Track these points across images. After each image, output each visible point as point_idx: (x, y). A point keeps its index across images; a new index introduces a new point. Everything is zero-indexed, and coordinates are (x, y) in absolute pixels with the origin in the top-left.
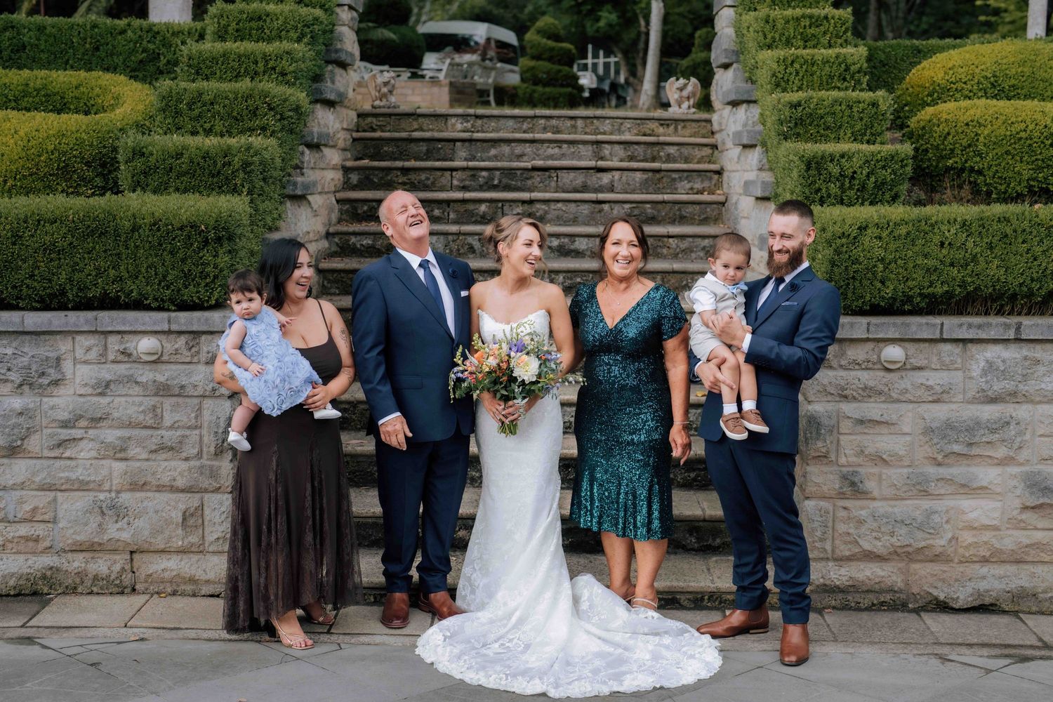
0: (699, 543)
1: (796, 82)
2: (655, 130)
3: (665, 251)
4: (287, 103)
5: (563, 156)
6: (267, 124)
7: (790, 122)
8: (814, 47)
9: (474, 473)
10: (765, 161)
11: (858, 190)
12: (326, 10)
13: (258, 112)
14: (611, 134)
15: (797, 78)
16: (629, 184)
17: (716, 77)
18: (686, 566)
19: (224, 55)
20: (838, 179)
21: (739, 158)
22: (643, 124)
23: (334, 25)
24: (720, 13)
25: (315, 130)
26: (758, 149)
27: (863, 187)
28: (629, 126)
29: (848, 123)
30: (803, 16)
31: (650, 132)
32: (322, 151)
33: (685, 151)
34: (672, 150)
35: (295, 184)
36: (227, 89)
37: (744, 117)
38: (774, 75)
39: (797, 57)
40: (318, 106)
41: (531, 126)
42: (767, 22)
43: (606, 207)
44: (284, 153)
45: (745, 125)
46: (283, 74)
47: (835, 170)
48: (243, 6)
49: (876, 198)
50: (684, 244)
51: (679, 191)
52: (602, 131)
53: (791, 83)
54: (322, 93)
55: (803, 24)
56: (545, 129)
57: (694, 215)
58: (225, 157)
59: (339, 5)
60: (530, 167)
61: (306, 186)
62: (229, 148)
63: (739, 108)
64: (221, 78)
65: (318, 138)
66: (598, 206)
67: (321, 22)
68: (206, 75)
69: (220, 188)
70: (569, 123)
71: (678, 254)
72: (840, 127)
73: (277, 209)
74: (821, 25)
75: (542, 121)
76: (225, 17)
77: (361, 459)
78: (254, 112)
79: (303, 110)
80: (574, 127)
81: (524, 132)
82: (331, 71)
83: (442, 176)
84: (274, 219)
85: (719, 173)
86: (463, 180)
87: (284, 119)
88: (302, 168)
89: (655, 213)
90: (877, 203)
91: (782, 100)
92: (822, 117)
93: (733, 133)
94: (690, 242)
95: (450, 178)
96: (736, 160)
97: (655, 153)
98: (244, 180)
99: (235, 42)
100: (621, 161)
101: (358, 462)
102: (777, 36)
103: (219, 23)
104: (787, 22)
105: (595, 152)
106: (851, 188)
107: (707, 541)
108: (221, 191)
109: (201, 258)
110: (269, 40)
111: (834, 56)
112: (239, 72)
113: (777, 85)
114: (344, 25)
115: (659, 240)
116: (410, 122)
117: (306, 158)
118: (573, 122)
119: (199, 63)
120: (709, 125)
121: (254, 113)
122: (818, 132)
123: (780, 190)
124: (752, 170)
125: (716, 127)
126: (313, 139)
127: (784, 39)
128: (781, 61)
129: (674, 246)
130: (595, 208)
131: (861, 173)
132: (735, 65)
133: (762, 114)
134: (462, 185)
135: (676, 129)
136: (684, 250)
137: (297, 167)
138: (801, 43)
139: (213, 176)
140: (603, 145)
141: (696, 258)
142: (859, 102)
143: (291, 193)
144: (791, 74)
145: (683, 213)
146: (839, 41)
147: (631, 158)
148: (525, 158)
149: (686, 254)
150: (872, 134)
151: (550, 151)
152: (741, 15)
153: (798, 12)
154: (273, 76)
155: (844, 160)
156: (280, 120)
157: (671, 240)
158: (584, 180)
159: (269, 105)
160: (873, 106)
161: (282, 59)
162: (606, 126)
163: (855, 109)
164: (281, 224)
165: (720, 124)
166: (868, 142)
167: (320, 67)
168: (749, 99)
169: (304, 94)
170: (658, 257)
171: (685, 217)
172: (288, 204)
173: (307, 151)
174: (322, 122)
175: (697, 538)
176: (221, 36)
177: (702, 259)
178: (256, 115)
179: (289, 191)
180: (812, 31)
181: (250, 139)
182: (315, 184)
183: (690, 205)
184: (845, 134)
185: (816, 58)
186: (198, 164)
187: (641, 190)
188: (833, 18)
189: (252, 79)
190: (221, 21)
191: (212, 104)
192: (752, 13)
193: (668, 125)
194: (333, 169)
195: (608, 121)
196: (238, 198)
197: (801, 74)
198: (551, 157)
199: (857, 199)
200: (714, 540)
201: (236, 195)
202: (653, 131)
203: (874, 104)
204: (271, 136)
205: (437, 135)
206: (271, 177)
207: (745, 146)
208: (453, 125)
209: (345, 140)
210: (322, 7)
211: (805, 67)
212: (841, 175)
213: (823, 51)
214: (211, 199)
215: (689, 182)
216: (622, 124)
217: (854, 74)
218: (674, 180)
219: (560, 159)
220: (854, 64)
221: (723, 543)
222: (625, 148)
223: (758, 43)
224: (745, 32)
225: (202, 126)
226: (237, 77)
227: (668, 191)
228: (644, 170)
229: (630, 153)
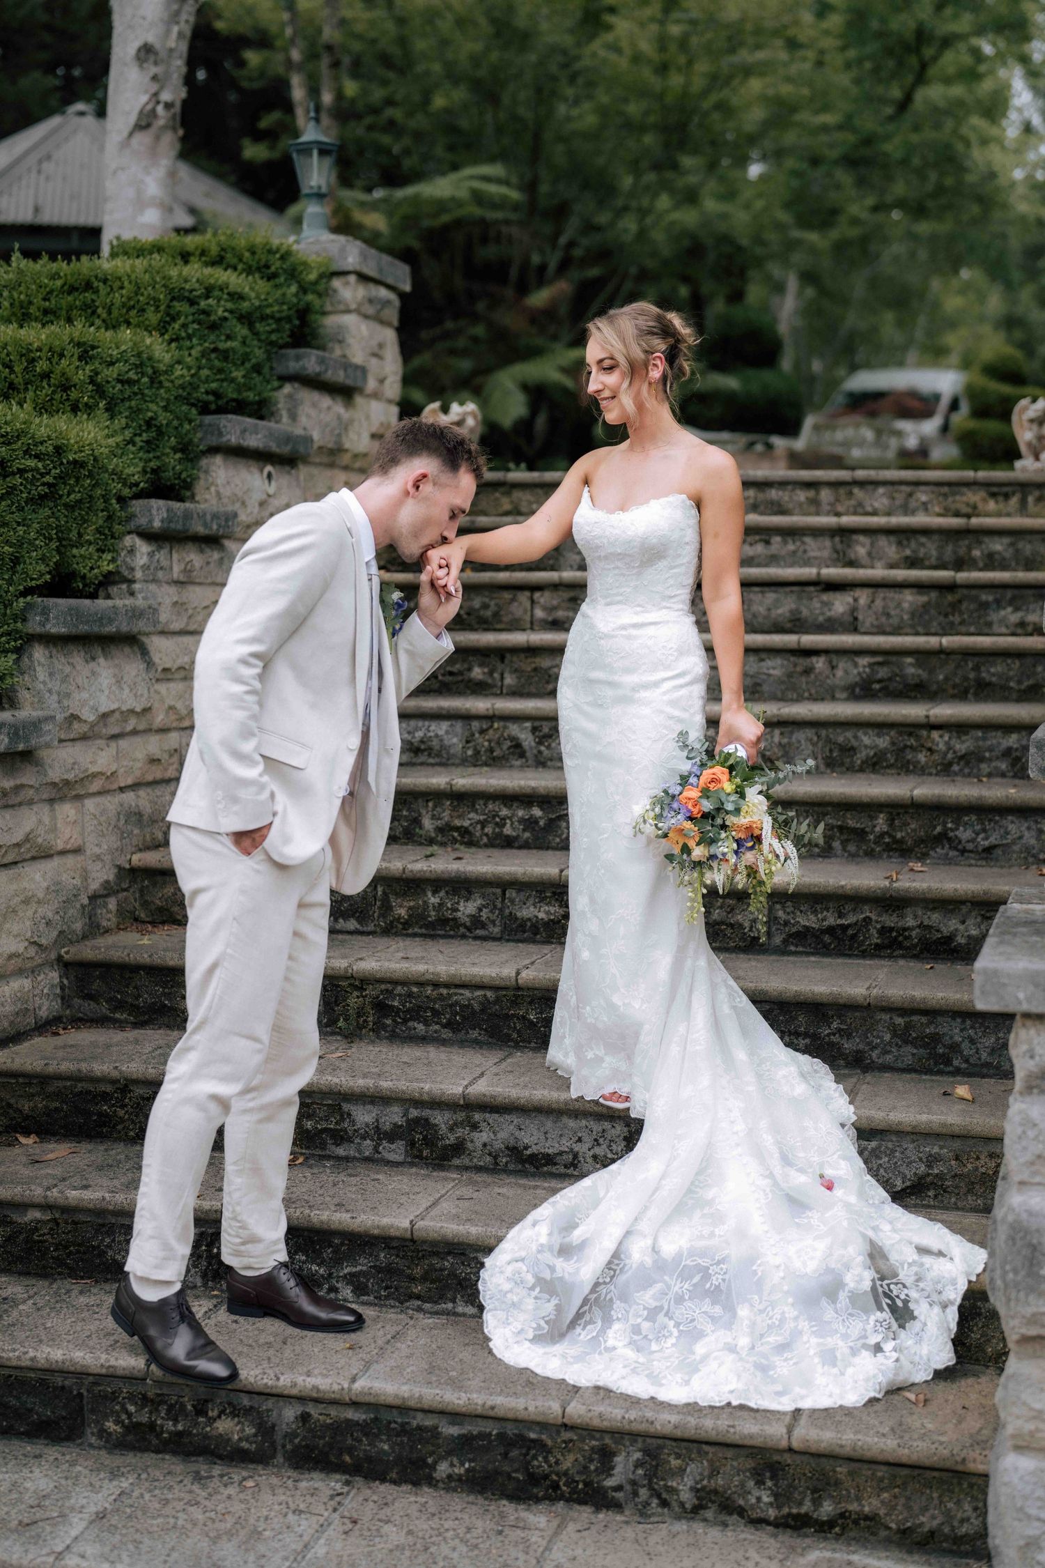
0: (779, 1507)
2: (980, 506)
3: (922, 757)
5: (773, 560)
9: (314, 1268)
14: (889, 514)
16: (888, 615)
22: (954, 494)
28: (924, 498)
31: (969, 510)
32: (222, 549)
33: (1027, 548)
34: (998, 546)
40: (218, 460)
43: (820, 663)
50: (963, 746)
51: (996, 628)
52: (869, 509)
54: (220, 434)
57: (1009, 679)
66: (803, 662)
70: (802, 495)
71: (950, 764)
77: (82, 1217)
80: (815, 502)
82: (290, 396)
83: (513, 600)
86: (554, 609)
88: (131, 582)
89: (924, 675)
94: (977, 739)
95: (528, 604)
97: (962, 551)
100: (892, 566)
101: (74, 1223)
105: (837, 552)
107: (800, 1504)
114: (348, 311)
115: (910, 734)
116: (497, 499)
117: (142, 560)
118: (811, 493)
126: (151, 521)
129: (942, 747)
130: (795, 665)
134: (550, 619)
135: (1023, 503)
136: (962, 757)
137: (120, 579)
140: (855, 537)
141: (990, 775)
143: (39, 630)
145: (984, 675)
147: (913, 563)
149: (967, 763)
157: (935, 734)
158: (793, 606)
162: (880, 499)
170: (908, 772)
171: (989, 684)
173: (142, 548)
174: (226, 492)
175: (776, 1496)
177: (1003, 775)
183: (999, 660)
187: (913, 626)
193: (1007, 496)
195: (881, 490)
200: (817, 1503)
202: (975, 507)
215: (1017, 609)
216: (910, 495)
218: (984, 606)
219: (766, 565)
221: (842, 1515)
222: (899, 543)
227: (972, 629)
228: (919, 586)
229: (908, 552)
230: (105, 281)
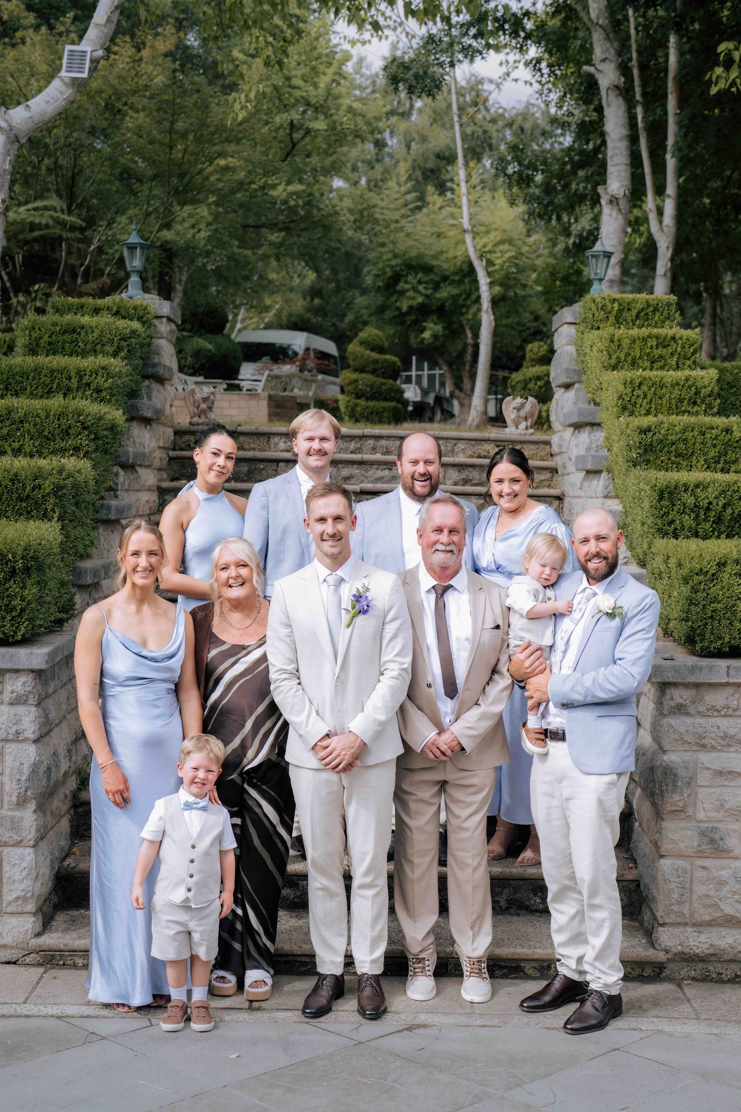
1: (644, 405)
4: (102, 422)
6: (81, 444)
7: (639, 447)
8: (662, 368)
10: (611, 487)
11: (714, 522)
12: (144, 323)
13: (70, 431)
15: (645, 401)
17: (556, 396)
18: (530, 929)
19: (36, 370)
20: (692, 510)
21: (582, 484)
22: (478, 445)
23: (152, 338)
24: (559, 330)
25: (131, 450)
26: (604, 475)
27: (719, 519)
28: (463, 447)
29: (700, 450)
30: (650, 336)
31: (486, 454)
32: (137, 472)
35: (109, 508)
36: (38, 407)
37: (588, 440)
38: (620, 397)
39: (645, 379)
40: (134, 424)
41: (359, 445)
42: (612, 341)
44: (98, 475)
45: (588, 449)
46: (98, 391)
47: (691, 501)
48: (56, 318)
49: (732, 530)
53: (638, 406)
54: (138, 410)
55: (649, 344)
56: (374, 449)
58: (35, 480)
59: (158, 317)
60: (358, 490)
61: (121, 511)
62: (40, 469)
63: (581, 430)
64: (31, 394)
65: (133, 459)
67: (139, 336)
68: (16, 390)
69: (29, 513)
72: (692, 454)
73: (89, 535)
74: (668, 345)
75: (371, 442)
76: (37, 330)
78: (67, 431)
79: (119, 429)
81: (352, 453)
82: (148, 387)
84: (85, 546)
85: (560, 498)
87: (98, 439)
88: (115, 490)
90: (734, 536)
91: (631, 425)
92: (673, 444)
93: (576, 457)
96: (579, 485)
98: (55, 505)
99: (47, 355)
100: (456, 484)
102: (622, 356)
103: (30, 336)
104: (634, 341)
106: (706, 520)
108: (29, 516)
109: (7, 589)
110: (84, 354)
111: (683, 378)
112: (51, 388)
113: (624, 408)
114: (162, 338)
117: (121, 479)
119: (8, 378)
120: (548, 447)
121: (66, 433)
122: (669, 459)
123: (629, 519)
124: (597, 498)
125: (555, 449)
126: (128, 459)
127: (629, 359)
128: (628, 383)
131: (717, 504)
132: (577, 385)
133: (607, 439)
137: (110, 489)
138: (647, 364)
139: (21, 501)
142: (713, 428)
143: (105, 517)
144: (638, 396)
146: (688, 363)
147: (466, 482)
148: (352, 481)
150: (726, 462)
151: (380, 473)
152: (583, 333)
153: (645, 332)
154: (87, 393)
155: (699, 491)
156: (94, 440)
159: (82, 424)
160: (727, 433)
161: (97, 374)
163: (708, 436)
164: (93, 551)
165: (560, 446)
166: (722, 470)
167: (136, 382)
168: (593, 421)
169: (121, 412)
172: (101, 530)
173: (121, 472)
174: (138, 441)
176: (32, 350)
178: (68, 435)
179: (102, 515)
180: (659, 351)
181: (63, 460)
182: (129, 507)
184: (698, 462)
185: (665, 380)
186: (6, 487)
188: (681, 338)
189: (65, 396)
190: (32, 333)
191: (22, 422)
192: (596, 332)
194: (149, 490)
196: (48, 525)
197: (649, 397)
198: (379, 480)
199: (713, 531)
201: (46, 521)
203: (728, 430)
204: (84, 456)
205: (259, 454)
206: (84, 501)
207: (588, 472)
208: (276, 444)
209: (161, 459)
210: (140, 319)
211: (653, 389)
212: (696, 506)
213: (672, 372)
214: (19, 525)
216: (455, 445)
217: (705, 397)
219: (389, 482)
220: (705, 387)
222: (459, 471)
223: (602, 363)
224: (588, 350)
225: (10, 445)
226: (49, 393)
229: (464, 476)
230: (82, 328)
